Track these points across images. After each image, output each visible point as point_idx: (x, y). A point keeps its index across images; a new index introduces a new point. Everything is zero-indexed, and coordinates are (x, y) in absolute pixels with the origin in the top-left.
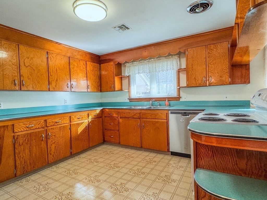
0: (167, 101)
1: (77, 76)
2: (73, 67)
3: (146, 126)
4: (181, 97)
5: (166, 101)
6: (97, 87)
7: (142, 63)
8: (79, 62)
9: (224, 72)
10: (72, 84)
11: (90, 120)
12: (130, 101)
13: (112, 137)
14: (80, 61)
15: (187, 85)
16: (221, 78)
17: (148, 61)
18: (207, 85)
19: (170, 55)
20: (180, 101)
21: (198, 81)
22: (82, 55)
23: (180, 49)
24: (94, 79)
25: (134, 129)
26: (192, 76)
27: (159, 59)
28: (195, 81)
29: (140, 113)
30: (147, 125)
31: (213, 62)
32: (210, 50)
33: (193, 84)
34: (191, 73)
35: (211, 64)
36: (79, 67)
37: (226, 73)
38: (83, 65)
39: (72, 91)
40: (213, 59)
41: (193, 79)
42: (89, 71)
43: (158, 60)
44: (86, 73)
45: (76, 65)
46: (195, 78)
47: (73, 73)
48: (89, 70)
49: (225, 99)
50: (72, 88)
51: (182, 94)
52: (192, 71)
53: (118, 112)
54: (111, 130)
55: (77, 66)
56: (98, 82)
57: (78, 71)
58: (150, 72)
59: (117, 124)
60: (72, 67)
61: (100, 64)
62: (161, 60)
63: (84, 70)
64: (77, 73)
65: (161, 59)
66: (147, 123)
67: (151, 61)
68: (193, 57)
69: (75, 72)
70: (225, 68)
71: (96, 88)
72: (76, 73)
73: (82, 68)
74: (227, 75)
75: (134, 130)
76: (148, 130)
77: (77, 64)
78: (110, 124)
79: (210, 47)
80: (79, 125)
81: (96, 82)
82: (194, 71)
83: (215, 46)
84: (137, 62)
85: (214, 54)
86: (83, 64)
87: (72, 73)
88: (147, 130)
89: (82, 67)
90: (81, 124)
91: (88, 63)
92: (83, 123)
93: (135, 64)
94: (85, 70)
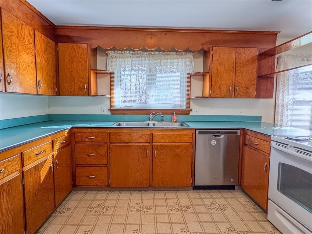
0: (175, 114)
1: (18, 57)
2: (11, 36)
3: (160, 153)
4: (191, 110)
5: (173, 114)
6: (52, 86)
7: (138, 55)
8: (22, 28)
9: (251, 83)
10: (9, 75)
11: (55, 153)
12: (112, 114)
13: (93, 178)
14: (23, 25)
15: (209, 95)
16: (248, 90)
17: (148, 54)
18: (233, 97)
19: (187, 51)
20: (190, 114)
21: (223, 91)
22: (27, 14)
23: (203, 44)
24: (48, 70)
25: (138, 160)
26: (217, 84)
27: (166, 53)
28: (220, 91)
29: (150, 134)
30: (162, 152)
31: (241, 69)
32: (239, 54)
33: (217, 94)
34: (216, 80)
35: (239, 72)
36: (22, 39)
37: (254, 84)
38: (29, 36)
39: (8, 91)
40: (241, 66)
41: (217, 88)
42: (40, 52)
43: (165, 55)
44: (34, 54)
45: (16, 33)
46: (220, 87)
47: (10, 49)
48: (39, 50)
49: (240, 114)
50: (9, 83)
51: (193, 106)
52: (216, 77)
53: (107, 134)
54: (91, 165)
55: (18, 34)
56: (54, 76)
57: (20, 47)
58: (151, 71)
59: (105, 153)
60: (6, 33)
61: (56, 43)
62: (170, 56)
63: (31, 47)
64: (17, 52)
65: (169, 54)
66: (161, 149)
67: (153, 54)
68: (220, 59)
69: (14, 47)
70: (252, 78)
71: (51, 88)
72: (15, 50)
73: (27, 43)
74: (254, 87)
75: (138, 162)
76: (163, 159)
77: (18, 31)
78: (88, 155)
79: (239, 50)
80: (38, 169)
81: (50, 76)
82: (219, 77)
83: (244, 50)
84: (131, 52)
85: (242, 60)
86: (28, 33)
87: (7, 48)
88: (160, 159)
89: (27, 40)
90: (43, 166)
91: (37, 34)
92: (45, 161)
93: (126, 55)
94: (33, 49)
